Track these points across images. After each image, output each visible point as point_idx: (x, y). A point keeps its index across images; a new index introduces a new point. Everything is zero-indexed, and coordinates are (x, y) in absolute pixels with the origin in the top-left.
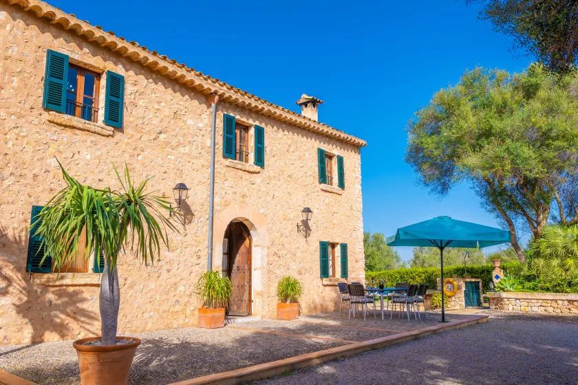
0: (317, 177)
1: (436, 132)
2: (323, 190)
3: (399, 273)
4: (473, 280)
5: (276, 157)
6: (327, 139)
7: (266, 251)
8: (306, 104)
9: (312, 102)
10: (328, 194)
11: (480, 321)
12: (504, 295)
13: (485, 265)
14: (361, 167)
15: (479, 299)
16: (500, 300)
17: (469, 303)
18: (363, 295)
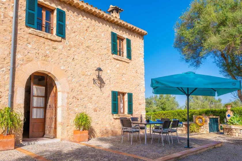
0: (111, 50)
1: (192, 26)
2: (115, 59)
3: (177, 112)
4: (214, 117)
5: (76, 33)
6: (119, 27)
7: (66, 95)
8: (112, 11)
9: (116, 10)
10: (119, 62)
11: (216, 146)
12: (233, 127)
13: (222, 109)
14: (144, 48)
15: (217, 128)
16: (230, 130)
17: (211, 130)
18: (131, 126)
